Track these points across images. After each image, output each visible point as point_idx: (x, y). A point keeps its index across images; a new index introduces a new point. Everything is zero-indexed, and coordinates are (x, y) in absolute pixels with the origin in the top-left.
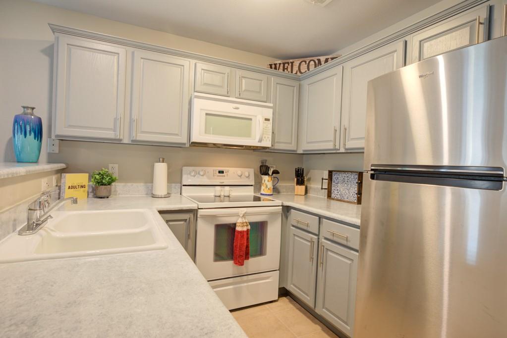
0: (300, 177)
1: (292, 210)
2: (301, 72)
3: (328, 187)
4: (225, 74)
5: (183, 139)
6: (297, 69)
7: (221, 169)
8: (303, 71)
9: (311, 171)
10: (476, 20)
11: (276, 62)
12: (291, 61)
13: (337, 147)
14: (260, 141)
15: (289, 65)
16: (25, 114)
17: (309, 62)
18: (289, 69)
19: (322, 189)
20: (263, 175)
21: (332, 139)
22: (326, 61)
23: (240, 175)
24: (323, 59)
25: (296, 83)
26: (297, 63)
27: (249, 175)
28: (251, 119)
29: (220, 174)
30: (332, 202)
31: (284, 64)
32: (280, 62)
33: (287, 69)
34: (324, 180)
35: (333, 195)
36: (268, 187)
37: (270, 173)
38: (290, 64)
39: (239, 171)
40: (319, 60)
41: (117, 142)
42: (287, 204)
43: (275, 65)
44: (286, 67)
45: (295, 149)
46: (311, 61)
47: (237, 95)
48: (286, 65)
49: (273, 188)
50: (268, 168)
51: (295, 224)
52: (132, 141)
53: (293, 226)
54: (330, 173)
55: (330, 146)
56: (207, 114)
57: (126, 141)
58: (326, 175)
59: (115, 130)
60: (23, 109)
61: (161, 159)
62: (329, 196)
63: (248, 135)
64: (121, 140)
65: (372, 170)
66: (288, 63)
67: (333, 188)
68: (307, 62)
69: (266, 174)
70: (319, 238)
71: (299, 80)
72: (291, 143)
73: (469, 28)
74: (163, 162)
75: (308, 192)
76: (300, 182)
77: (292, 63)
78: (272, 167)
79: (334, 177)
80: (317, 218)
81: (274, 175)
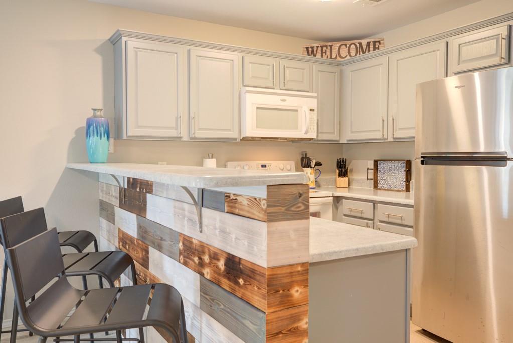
0: (343, 169)
1: (343, 200)
2: (341, 57)
3: (374, 178)
4: (269, 65)
5: (234, 134)
6: (337, 53)
7: (264, 163)
8: (343, 55)
9: (353, 161)
10: (500, 34)
11: (313, 45)
12: (330, 44)
13: (385, 136)
14: (306, 133)
15: (327, 48)
16: (95, 116)
17: (350, 46)
18: (328, 53)
19: (368, 179)
20: (304, 167)
21: (380, 128)
22: (368, 44)
23: (282, 168)
24: (364, 42)
25: (337, 69)
26: (336, 46)
27: (291, 168)
28: (297, 111)
29: (263, 168)
30: (379, 192)
31: (322, 47)
32: (317, 45)
33: (326, 53)
34: (369, 170)
35: (379, 186)
36: (311, 180)
37: (313, 164)
38: (329, 48)
39: (281, 164)
40: (360, 44)
41: (177, 139)
42: (337, 194)
43: (312, 48)
44: (324, 51)
45: (338, 139)
46: (351, 44)
47: (282, 87)
48: (325, 49)
49: (316, 181)
50: (309, 160)
51: (348, 213)
52: (191, 138)
53: (345, 215)
54: (376, 162)
55: (378, 135)
56: (258, 108)
57: (185, 138)
58: (371, 165)
59: (176, 129)
60: (92, 112)
61: (210, 155)
62: (375, 186)
63: (296, 127)
64: (181, 138)
65: (422, 157)
66: (327, 46)
67: (379, 178)
68: (348, 46)
69: (308, 166)
70: (374, 223)
71: (339, 65)
72: (334, 133)
73: (495, 40)
74: (212, 157)
75: (351, 185)
76: (343, 173)
77: (331, 46)
78: (313, 159)
79: (379, 167)
80: (372, 204)
81: (317, 167)
